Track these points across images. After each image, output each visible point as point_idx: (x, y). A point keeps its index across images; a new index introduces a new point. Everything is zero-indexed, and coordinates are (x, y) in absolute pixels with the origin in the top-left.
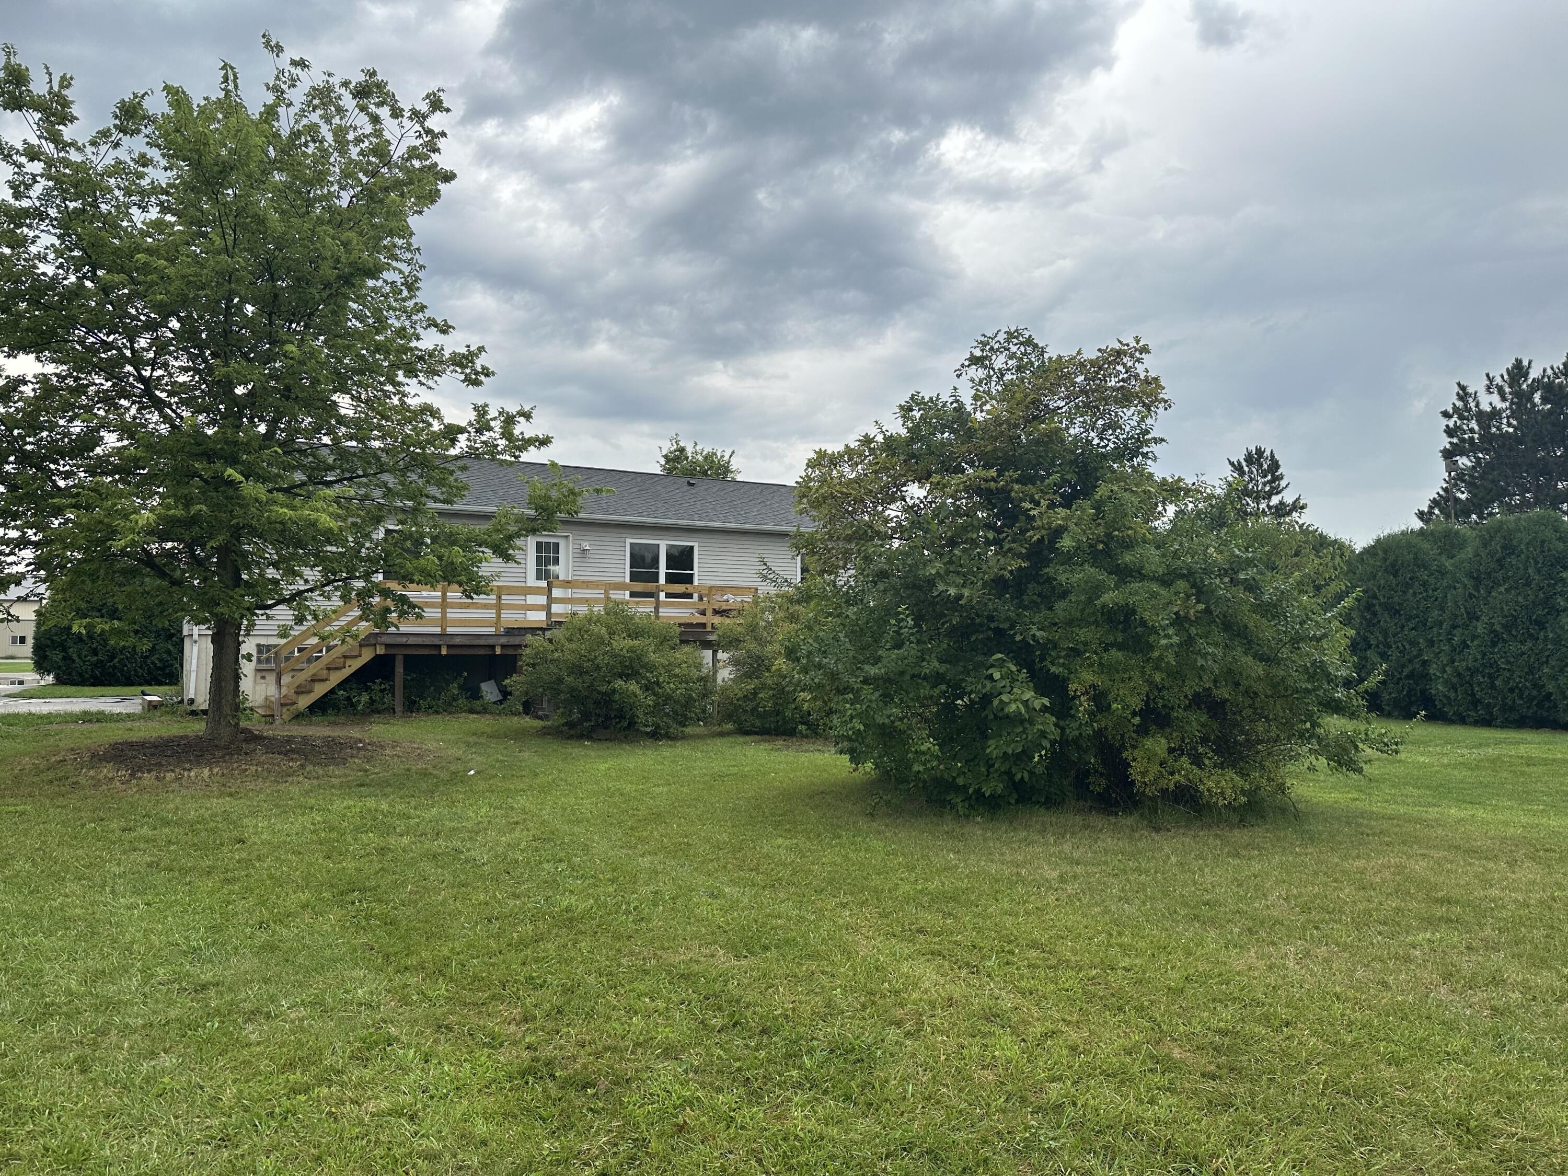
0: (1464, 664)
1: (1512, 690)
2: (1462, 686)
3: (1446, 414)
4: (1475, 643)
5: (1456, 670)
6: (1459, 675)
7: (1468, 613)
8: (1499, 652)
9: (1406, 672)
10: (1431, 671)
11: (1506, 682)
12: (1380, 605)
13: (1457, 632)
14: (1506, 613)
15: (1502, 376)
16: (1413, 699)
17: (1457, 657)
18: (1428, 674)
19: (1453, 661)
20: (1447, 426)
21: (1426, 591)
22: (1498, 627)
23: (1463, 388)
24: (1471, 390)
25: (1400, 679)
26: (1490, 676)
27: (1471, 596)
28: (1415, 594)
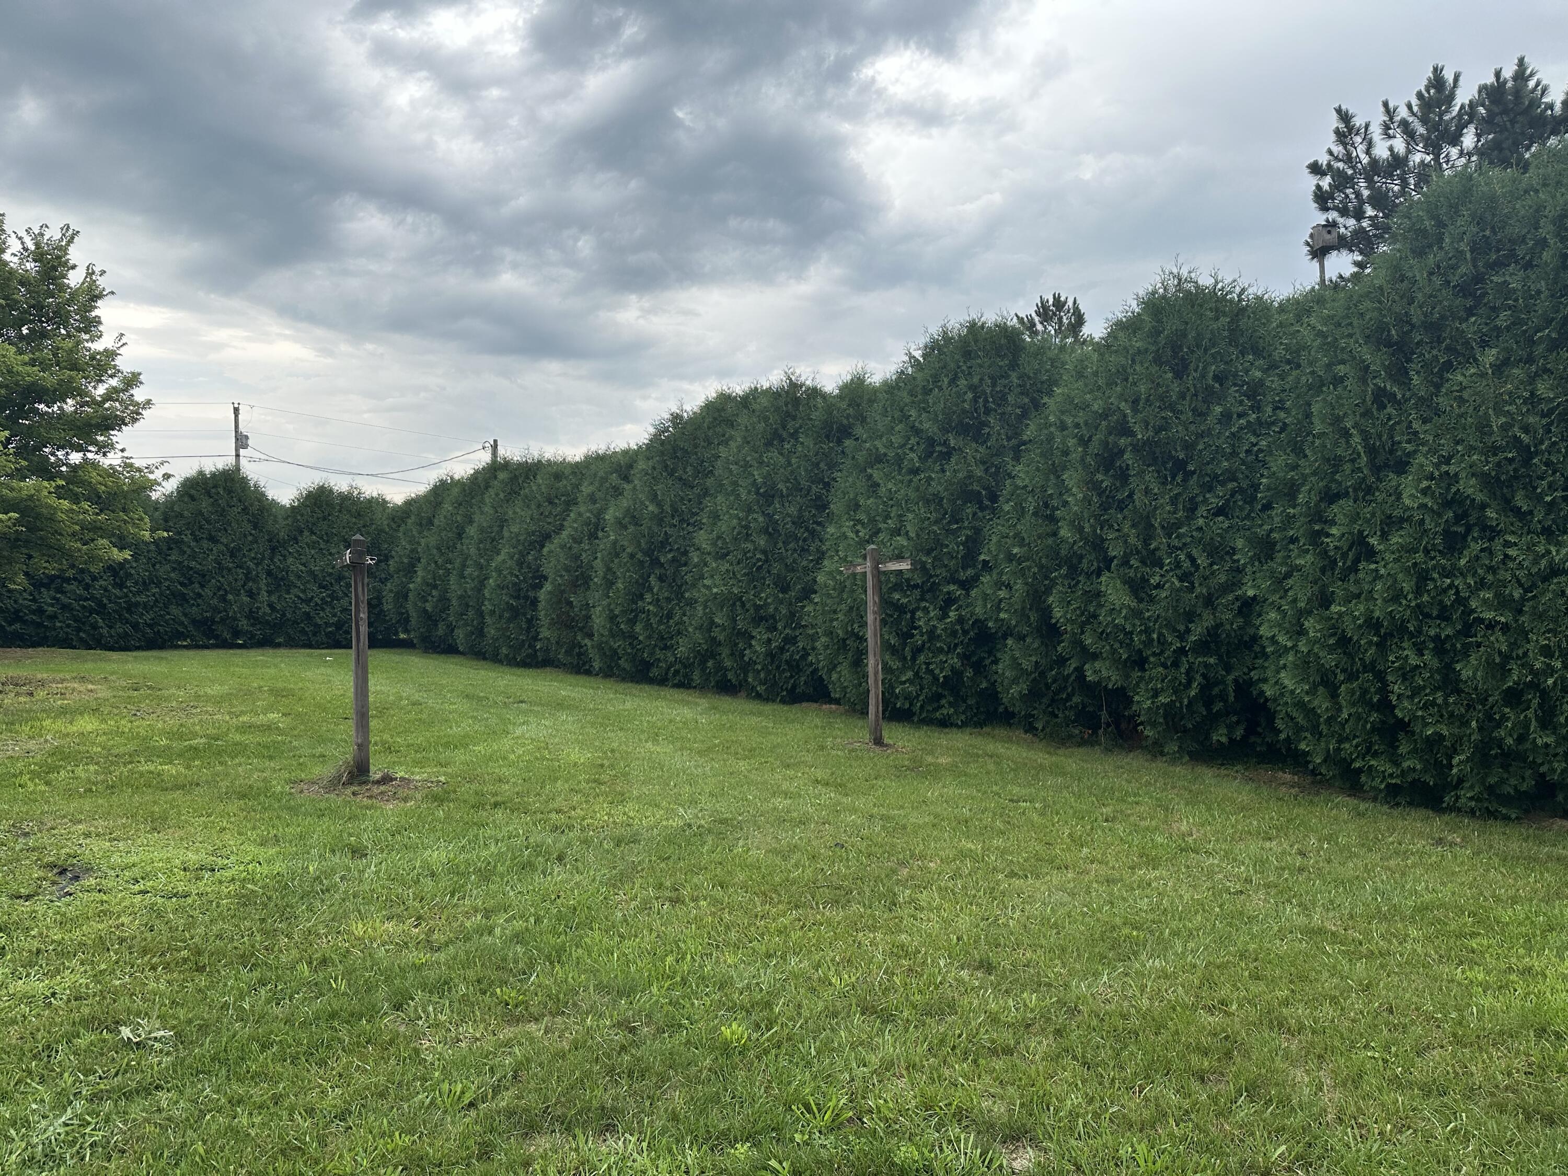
0: (1359, 609)
1: (1514, 697)
2: (1352, 676)
3: (1315, 169)
4: (1395, 539)
5: (1334, 627)
6: (1344, 642)
7: (1372, 451)
8: (1471, 569)
9: (1197, 631)
10: (1264, 631)
11: (1500, 669)
12: (1136, 448)
13: (1340, 510)
14: (1497, 439)
15: (1409, 106)
16: (1218, 706)
17: (1337, 588)
18: (1255, 638)
19: (1325, 601)
20: (1319, 187)
21: (1257, 408)
22: (1469, 487)
23: (1345, 117)
24: (1358, 122)
25: (1182, 651)
26: (1440, 646)
27: (1381, 398)
28: (1226, 417)
